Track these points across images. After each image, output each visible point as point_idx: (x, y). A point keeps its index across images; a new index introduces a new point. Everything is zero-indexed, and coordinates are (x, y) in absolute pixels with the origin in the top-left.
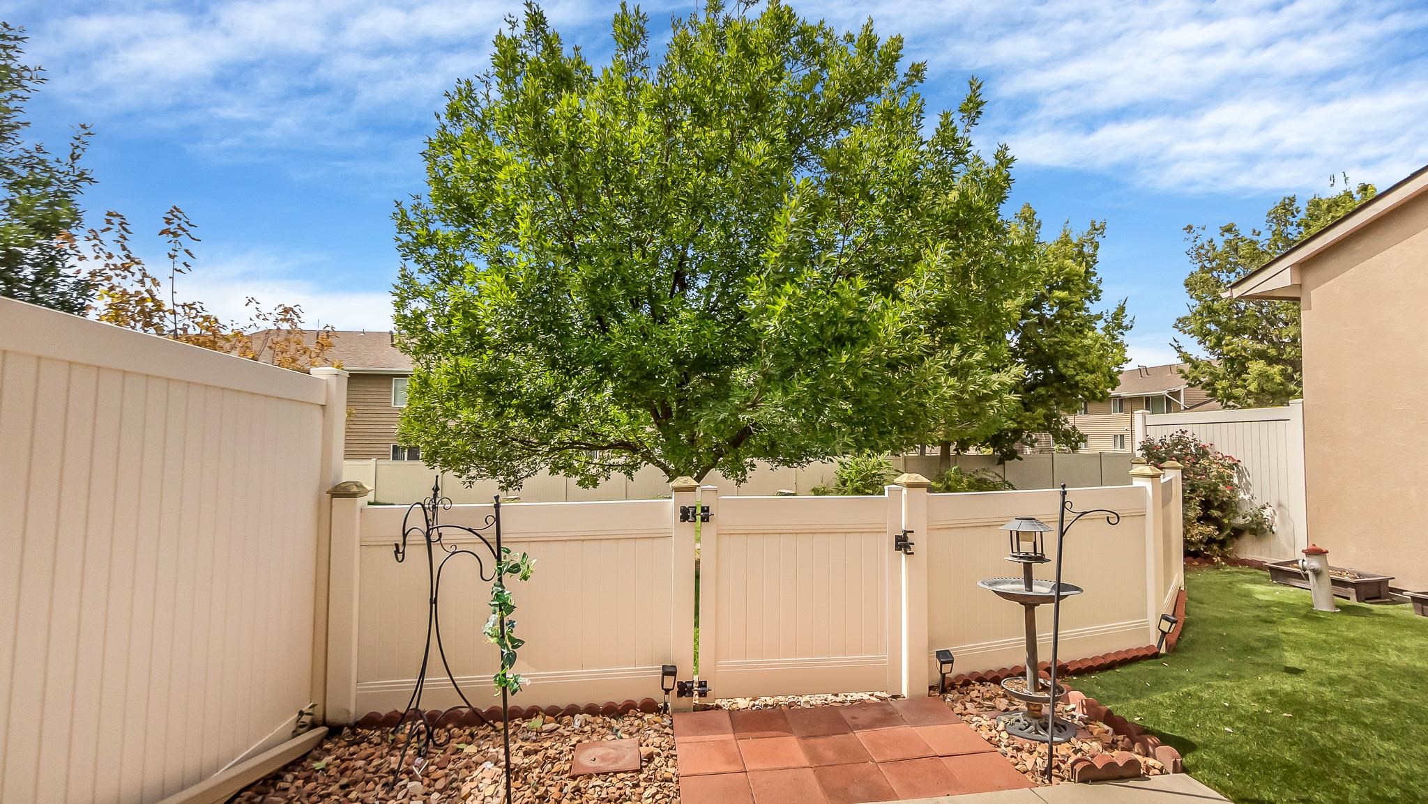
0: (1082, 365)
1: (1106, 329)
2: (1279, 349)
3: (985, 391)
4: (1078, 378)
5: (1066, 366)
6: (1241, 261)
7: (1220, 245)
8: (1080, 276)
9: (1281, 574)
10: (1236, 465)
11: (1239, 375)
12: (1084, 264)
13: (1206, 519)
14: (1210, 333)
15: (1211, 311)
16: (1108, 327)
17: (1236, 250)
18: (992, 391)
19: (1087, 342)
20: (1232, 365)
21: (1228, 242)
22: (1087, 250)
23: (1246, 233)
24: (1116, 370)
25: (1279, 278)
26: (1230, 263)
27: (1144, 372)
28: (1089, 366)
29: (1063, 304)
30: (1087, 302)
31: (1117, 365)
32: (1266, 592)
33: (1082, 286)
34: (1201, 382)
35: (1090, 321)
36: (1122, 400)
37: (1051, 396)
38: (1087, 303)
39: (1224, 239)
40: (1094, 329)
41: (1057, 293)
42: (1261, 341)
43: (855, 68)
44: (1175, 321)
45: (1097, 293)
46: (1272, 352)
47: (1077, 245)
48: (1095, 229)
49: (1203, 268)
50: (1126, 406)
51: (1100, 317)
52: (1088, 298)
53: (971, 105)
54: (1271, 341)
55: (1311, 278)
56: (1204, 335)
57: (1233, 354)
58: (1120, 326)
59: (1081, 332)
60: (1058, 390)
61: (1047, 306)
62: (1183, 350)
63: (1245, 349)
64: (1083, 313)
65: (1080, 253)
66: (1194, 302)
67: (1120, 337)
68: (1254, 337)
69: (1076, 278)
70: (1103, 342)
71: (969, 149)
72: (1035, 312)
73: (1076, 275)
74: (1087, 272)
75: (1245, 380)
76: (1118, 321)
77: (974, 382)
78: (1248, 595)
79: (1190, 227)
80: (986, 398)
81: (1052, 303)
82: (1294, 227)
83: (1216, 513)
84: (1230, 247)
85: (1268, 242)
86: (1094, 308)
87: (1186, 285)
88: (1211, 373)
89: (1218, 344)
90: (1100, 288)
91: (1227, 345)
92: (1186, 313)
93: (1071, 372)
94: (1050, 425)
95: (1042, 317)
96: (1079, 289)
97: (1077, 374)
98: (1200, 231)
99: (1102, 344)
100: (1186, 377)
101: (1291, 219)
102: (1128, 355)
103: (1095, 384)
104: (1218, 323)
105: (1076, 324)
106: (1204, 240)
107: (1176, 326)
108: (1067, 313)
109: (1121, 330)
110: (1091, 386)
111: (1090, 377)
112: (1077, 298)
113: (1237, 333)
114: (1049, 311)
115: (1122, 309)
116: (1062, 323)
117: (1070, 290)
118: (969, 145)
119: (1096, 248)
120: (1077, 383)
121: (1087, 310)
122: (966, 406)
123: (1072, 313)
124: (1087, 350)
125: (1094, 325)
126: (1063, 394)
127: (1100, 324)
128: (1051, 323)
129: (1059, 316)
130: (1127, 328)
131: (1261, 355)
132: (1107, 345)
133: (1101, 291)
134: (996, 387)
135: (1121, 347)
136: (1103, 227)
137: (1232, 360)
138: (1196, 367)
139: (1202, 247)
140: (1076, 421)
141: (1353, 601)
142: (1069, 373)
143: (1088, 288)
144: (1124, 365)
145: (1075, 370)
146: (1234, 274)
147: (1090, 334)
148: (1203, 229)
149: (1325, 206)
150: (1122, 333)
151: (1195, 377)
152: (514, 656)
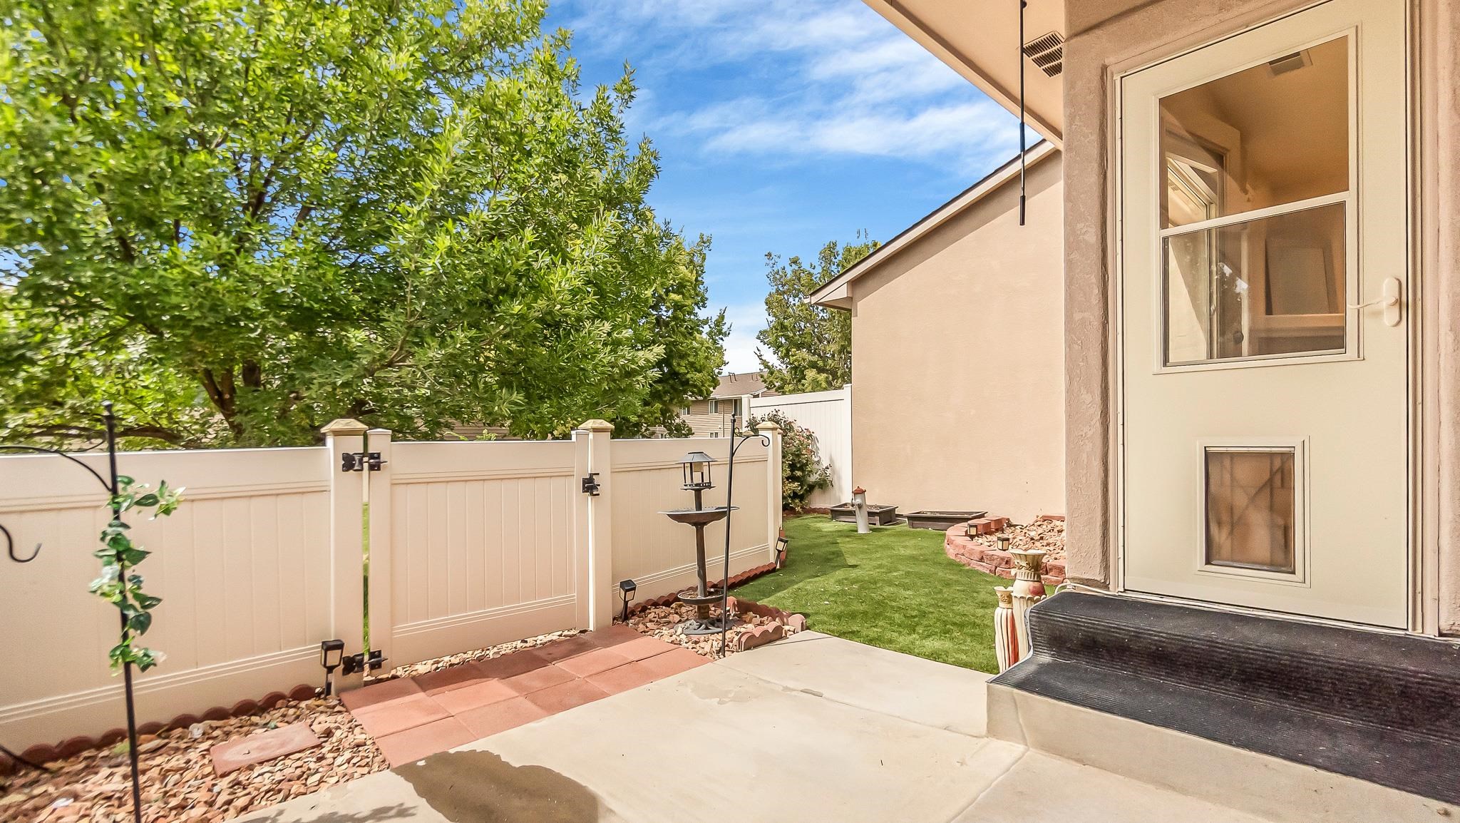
0: (692, 365)
1: (709, 334)
2: (824, 361)
3: (633, 366)
4: (689, 376)
5: (679, 365)
6: (802, 289)
7: (789, 271)
8: (692, 283)
9: (836, 513)
10: (811, 435)
11: (800, 381)
12: (695, 272)
13: (792, 478)
14: (782, 345)
15: (783, 327)
16: (711, 332)
17: (799, 279)
18: (638, 366)
19: (695, 344)
20: (796, 372)
21: (794, 272)
22: (697, 259)
23: (806, 266)
24: (717, 371)
25: (838, 291)
26: (795, 289)
27: (732, 377)
28: (697, 366)
29: (678, 307)
30: (696, 307)
31: (718, 367)
32: (829, 526)
33: (692, 292)
34: (775, 386)
35: (695, 327)
36: (717, 402)
37: (666, 392)
38: (697, 310)
39: (792, 268)
40: (701, 333)
41: (673, 296)
42: (814, 354)
44: (757, 333)
45: (704, 300)
46: (820, 363)
47: (689, 254)
48: (703, 242)
49: (777, 291)
50: (720, 407)
51: (706, 322)
52: (697, 304)
53: (625, 87)
54: (819, 355)
55: (859, 292)
56: (778, 346)
57: (796, 363)
58: (720, 332)
59: (691, 334)
60: (672, 387)
61: (664, 308)
62: (763, 358)
63: (804, 360)
64: (692, 317)
65: (691, 261)
66: (771, 318)
67: (721, 342)
68: (809, 351)
69: (689, 284)
70: (707, 345)
72: (655, 313)
73: (688, 281)
74: (696, 280)
75: (803, 385)
76: (719, 330)
77: (623, 357)
78: (819, 530)
79: (769, 255)
80: (629, 374)
81: (668, 304)
82: (835, 266)
83: (799, 473)
84: (796, 276)
85: (819, 275)
86: (702, 314)
87: (766, 303)
88: (782, 379)
89: (787, 355)
90: (706, 296)
91: (793, 356)
92: (765, 327)
93: (683, 370)
94: (666, 417)
95: (658, 319)
96: (690, 295)
97: (688, 372)
98: (777, 260)
99: (707, 348)
100: (765, 381)
101: (834, 260)
102: (726, 359)
103: (702, 382)
104: (787, 338)
105: (687, 328)
106: (778, 267)
107: (758, 338)
108: (681, 316)
109: (721, 336)
110: (699, 384)
111: (699, 375)
112: (689, 302)
113: (799, 347)
114: (666, 313)
115: (722, 317)
116: (676, 324)
117: (683, 294)
119: (704, 259)
120: (688, 380)
121: (696, 315)
122: (614, 381)
123: (685, 315)
124: (696, 351)
125: (701, 329)
126: (675, 390)
127: (706, 329)
128: (667, 324)
129: (675, 318)
130: (726, 335)
131: (813, 365)
132: (710, 348)
133: (707, 299)
134: (642, 363)
135: (720, 350)
136: (709, 241)
137: (796, 368)
138: (772, 373)
139: (778, 273)
140: (683, 417)
141: (878, 526)
142: (681, 371)
143: (697, 295)
144: (723, 367)
145: (686, 368)
146: (797, 299)
147: (698, 336)
148: (779, 257)
149: (853, 253)
150: (722, 339)
151: (771, 381)
152: (149, 617)
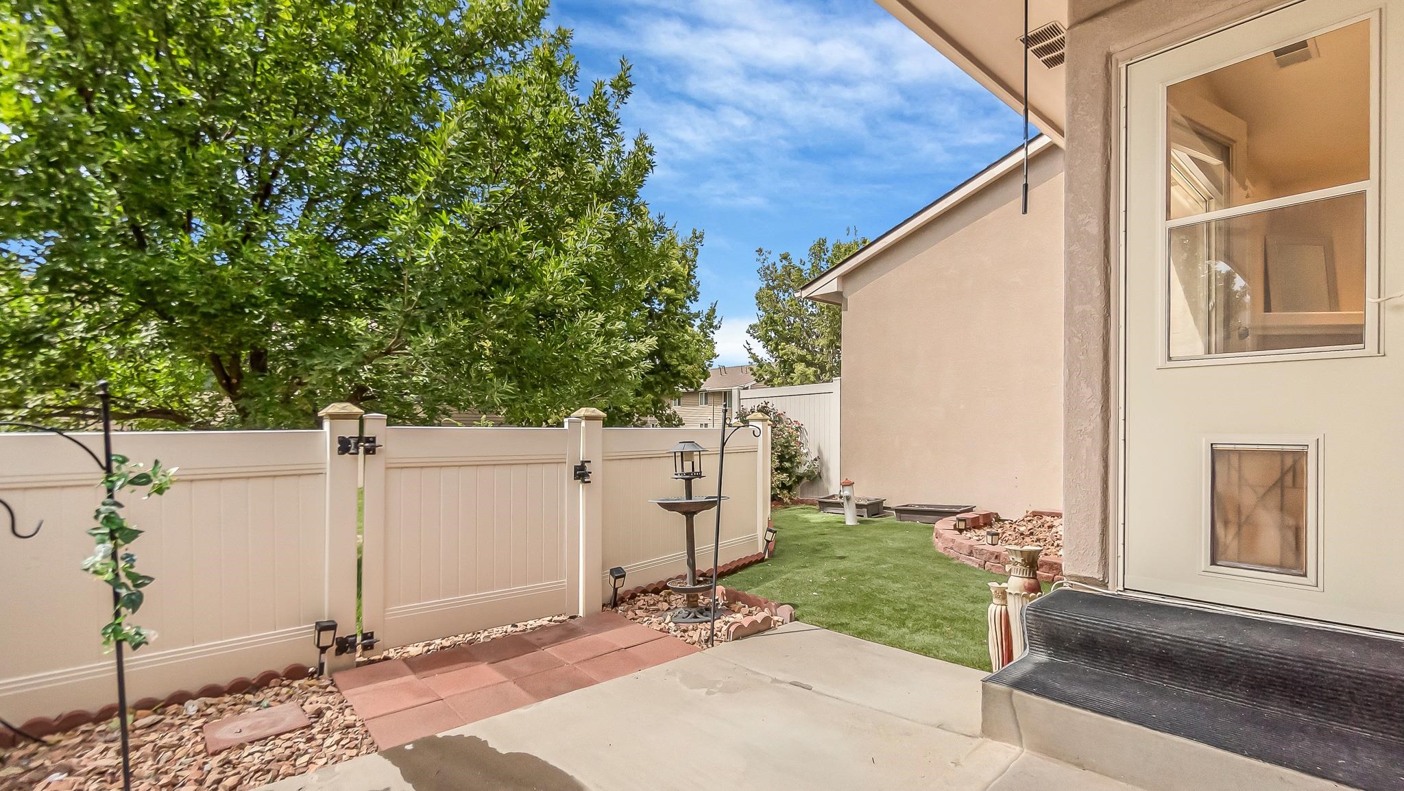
0: (683, 357)
1: (701, 327)
2: (813, 355)
3: (625, 358)
4: (680, 368)
5: (671, 357)
6: (792, 284)
7: (779, 266)
8: (684, 277)
9: (824, 505)
10: (800, 427)
11: (788, 374)
12: (687, 267)
13: (781, 469)
14: (771, 339)
15: (773, 322)
16: (702, 325)
17: (789, 275)
18: (631, 357)
19: (687, 337)
20: (785, 366)
21: (784, 267)
22: (689, 254)
23: (796, 262)
24: (708, 363)
25: (829, 285)
26: (785, 284)
27: (723, 370)
28: (688, 358)
29: (670, 300)
30: (688, 301)
31: (709, 359)
32: (817, 517)
33: (684, 286)
34: (764, 379)
35: (689, 319)
36: (707, 394)
37: (657, 383)
38: (688, 303)
39: (782, 264)
40: (692, 326)
41: (665, 290)
42: (803, 348)
43: (500, 8)
44: (747, 327)
45: (696, 294)
46: (809, 357)
47: (682, 249)
48: (696, 238)
49: (768, 285)
50: (710, 399)
51: (697, 315)
52: (689, 298)
53: (621, 83)
54: (808, 349)
55: (850, 285)
56: (767, 340)
57: (785, 357)
58: (711, 326)
59: (683, 327)
60: (664, 378)
61: (656, 302)
62: (752, 351)
63: (793, 353)
64: (684, 310)
65: (684, 256)
66: (761, 313)
67: (712, 335)
68: (798, 345)
69: (681, 278)
70: (698, 338)
71: (618, 125)
72: (648, 306)
73: (680, 276)
74: (689, 274)
75: (792, 378)
76: (710, 323)
77: (616, 348)
78: (807, 521)
79: (760, 251)
80: (622, 365)
81: (661, 298)
82: (825, 263)
83: (787, 465)
84: (786, 271)
85: (808, 271)
86: (694, 308)
87: (757, 298)
88: (771, 372)
89: (776, 349)
90: (698, 290)
91: (782, 350)
92: (756, 321)
94: (657, 408)
95: (651, 312)
96: (683, 289)
97: (679, 365)
98: (768, 256)
99: (698, 340)
100: (754, 374)
101: (823, 256)
102: (716, 351)
103: (692, 374)
104: (776, 332)
105: (678, 321)
106: (769, 262)
107: (748, 332)
108: (673, 308)
109: (712, 329)
110: (690, 376)
111: (689, 367)
112: (681, 296)
113: (788, 341)
114: (658, 307)
115: (713, 310)
116: (668, 317)
117: (675, 288)
118: (617, 122)
119: (696, 254)
120: (679, 372)
121: (688, 308)
122: (607, 371)
123: (676, 309)
124: (688, 344)
125: (692, 322)
126: (667, 381)
127: (698, 322)
128: (659, 317)
129: (667, 311)
130: (717, 328)
131: (802, 359)
132: (701, 341)
133: (699, 293)
134: (634, 354)
135: (711, 343)
136: (701, 236)
137: (784, 362)
138: (761, 366)
139: (768, 268)
140: (675, 408)
141: (866, 518)
142: (673, 363)
143: (689, 289)
144: (713, 359)
145: (678, 361)
146: (787, 294)
147: (689, 329)
148: (770, 253)
149: (843, 250)
150: (713, 332)
151: (760, 375)
152: (140, 597)
